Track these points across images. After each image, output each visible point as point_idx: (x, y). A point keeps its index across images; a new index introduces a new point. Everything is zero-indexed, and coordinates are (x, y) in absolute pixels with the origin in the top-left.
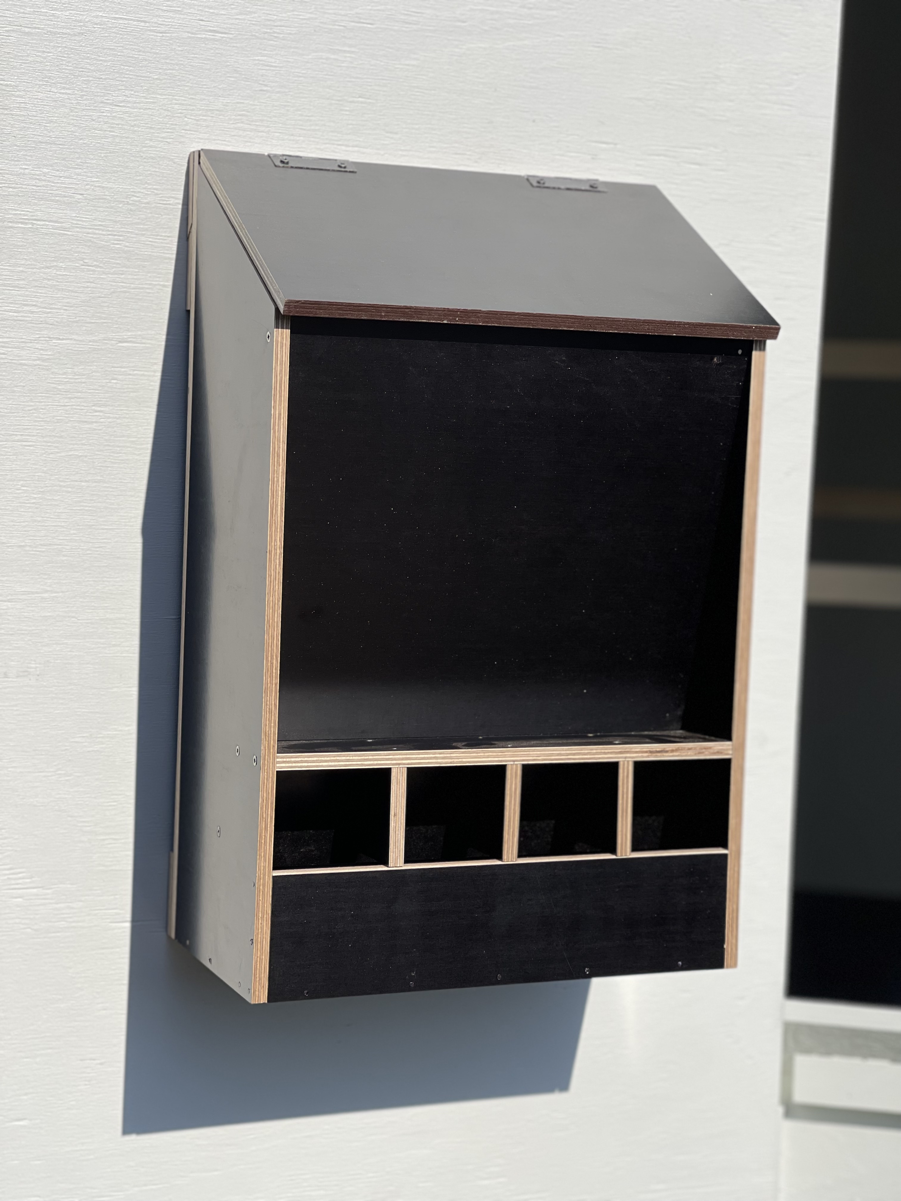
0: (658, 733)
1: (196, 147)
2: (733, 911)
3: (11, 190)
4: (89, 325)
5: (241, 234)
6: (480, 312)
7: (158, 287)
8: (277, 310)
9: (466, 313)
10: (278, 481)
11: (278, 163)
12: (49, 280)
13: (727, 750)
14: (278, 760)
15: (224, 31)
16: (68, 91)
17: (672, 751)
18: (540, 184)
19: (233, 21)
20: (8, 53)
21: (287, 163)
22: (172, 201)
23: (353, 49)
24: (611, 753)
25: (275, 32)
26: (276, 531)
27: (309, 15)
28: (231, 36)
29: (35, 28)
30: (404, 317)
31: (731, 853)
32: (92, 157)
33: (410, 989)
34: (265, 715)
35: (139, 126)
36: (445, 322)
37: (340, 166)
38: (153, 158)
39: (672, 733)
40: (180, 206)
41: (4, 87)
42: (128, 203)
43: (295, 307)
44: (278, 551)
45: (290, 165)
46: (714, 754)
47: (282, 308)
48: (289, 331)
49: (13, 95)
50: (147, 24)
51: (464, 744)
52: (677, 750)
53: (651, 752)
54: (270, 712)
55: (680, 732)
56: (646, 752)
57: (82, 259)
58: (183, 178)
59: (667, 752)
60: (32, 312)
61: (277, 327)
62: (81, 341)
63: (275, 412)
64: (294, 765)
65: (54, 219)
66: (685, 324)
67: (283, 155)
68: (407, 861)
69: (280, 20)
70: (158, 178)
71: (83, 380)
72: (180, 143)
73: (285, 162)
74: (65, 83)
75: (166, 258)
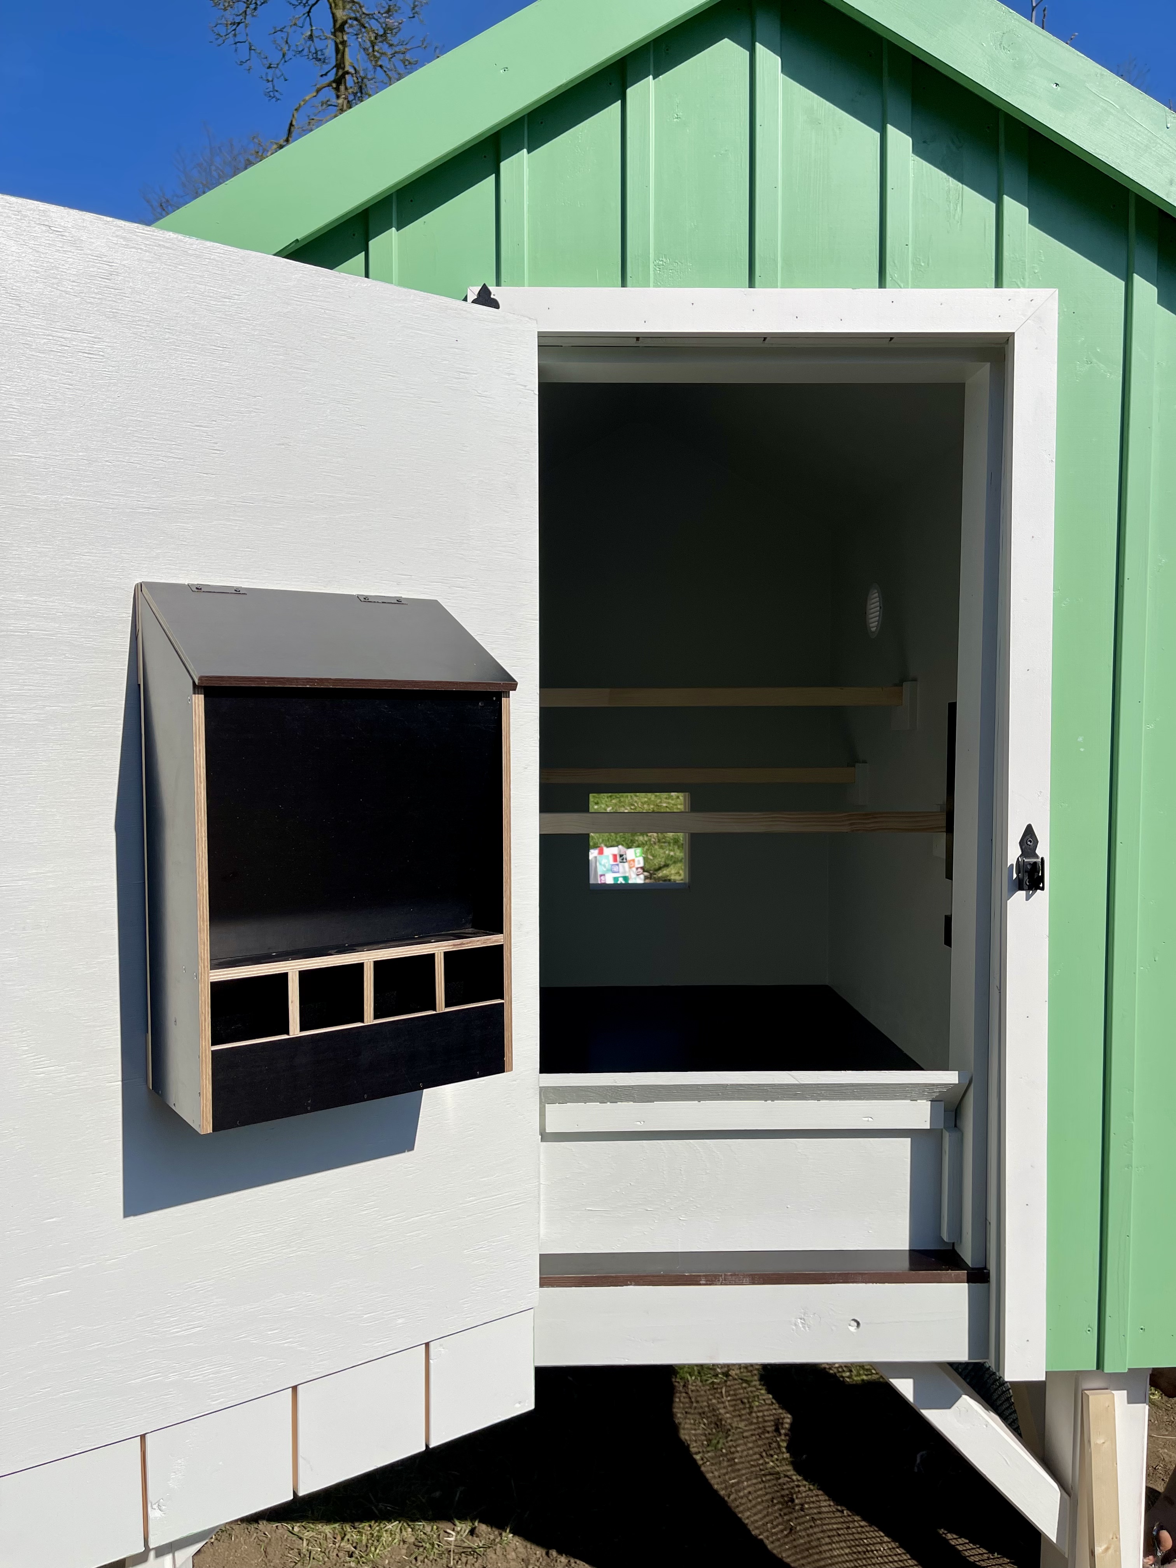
0: (458, 931)
1: (139, 581)
2: (509, 1036)
3: (11, 611)
4: (71, 696)
5: (168, 634)
6: (331, 679)
7: (118, 670)
8: (194, 682)
9: (321, 680)
10: (201, 793)
11: (195, 589)
12: (41, 668)
13: (501, 939)
14: (211, 974)
15: (155, 507)
16: (49, 546)
17: (467, 943)
18: (366, 599)
19: (160, 502)
20: (5, 522)
21: (201, 589)
22: (124, 615)
23: (241, 519)
24: (429, 948)
25: (189, 508)
26: (201, 826)
27: (211, 498)
28: (160, 511)
29: (24, 506)
30: (280, 684)
31: (506, 1002)
32: (68, 588)
33: (308, 1112)
34: (201, 947)
35: (99, 568)
36: (308, 686)
37: (235, 590)
38: (110, 588)
39: (467, 931)
40: (131, 618)
41: (3, 545)
42: (94, 617)
43: (206, 680)
44: (204, 839)
45: (203, 590)
46: (493, 942)
47: (197, 682)
48: (203, 696)
49: (10, 550)
50: (102, 504)
51: (335, 951)
52: (470, 942)
53: (454, 945)
54: (204, 944)
55: (470, 930)
56: (451, 945)
57: (64, 654)
58: (132, 600)
59: (464, 944)
60: (30, 690)
61: (194, 693)
62: (65, 707)
63: (196, 749)
64: (222, 976)
65: (43, 629)
66: (460, 683)
67: (198, 584)
68: (302, 1030)
69: (192, 501)
70: (114, 601)
71: (69, 732)
72: (128, 578)
73: (199, 589)
74: (47, 541)
75: (122, 652)
